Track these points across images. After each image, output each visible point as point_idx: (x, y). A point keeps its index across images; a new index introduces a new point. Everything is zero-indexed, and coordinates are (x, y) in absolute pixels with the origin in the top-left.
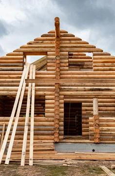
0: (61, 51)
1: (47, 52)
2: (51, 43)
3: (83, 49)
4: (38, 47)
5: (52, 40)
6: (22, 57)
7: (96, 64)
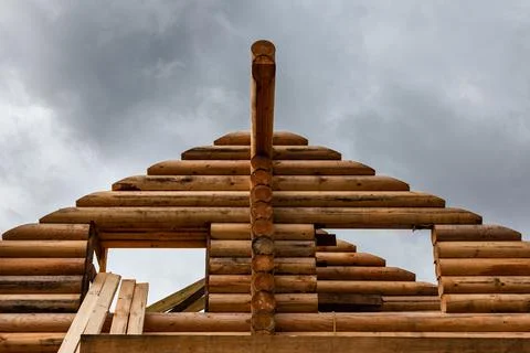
0: (277, 220)
1: (208, 225)
2: (231, 186)
3: (384, 211)
4: (166, 203)
5: (234, 171)
6: (83, 244)
7: (457, 280)
